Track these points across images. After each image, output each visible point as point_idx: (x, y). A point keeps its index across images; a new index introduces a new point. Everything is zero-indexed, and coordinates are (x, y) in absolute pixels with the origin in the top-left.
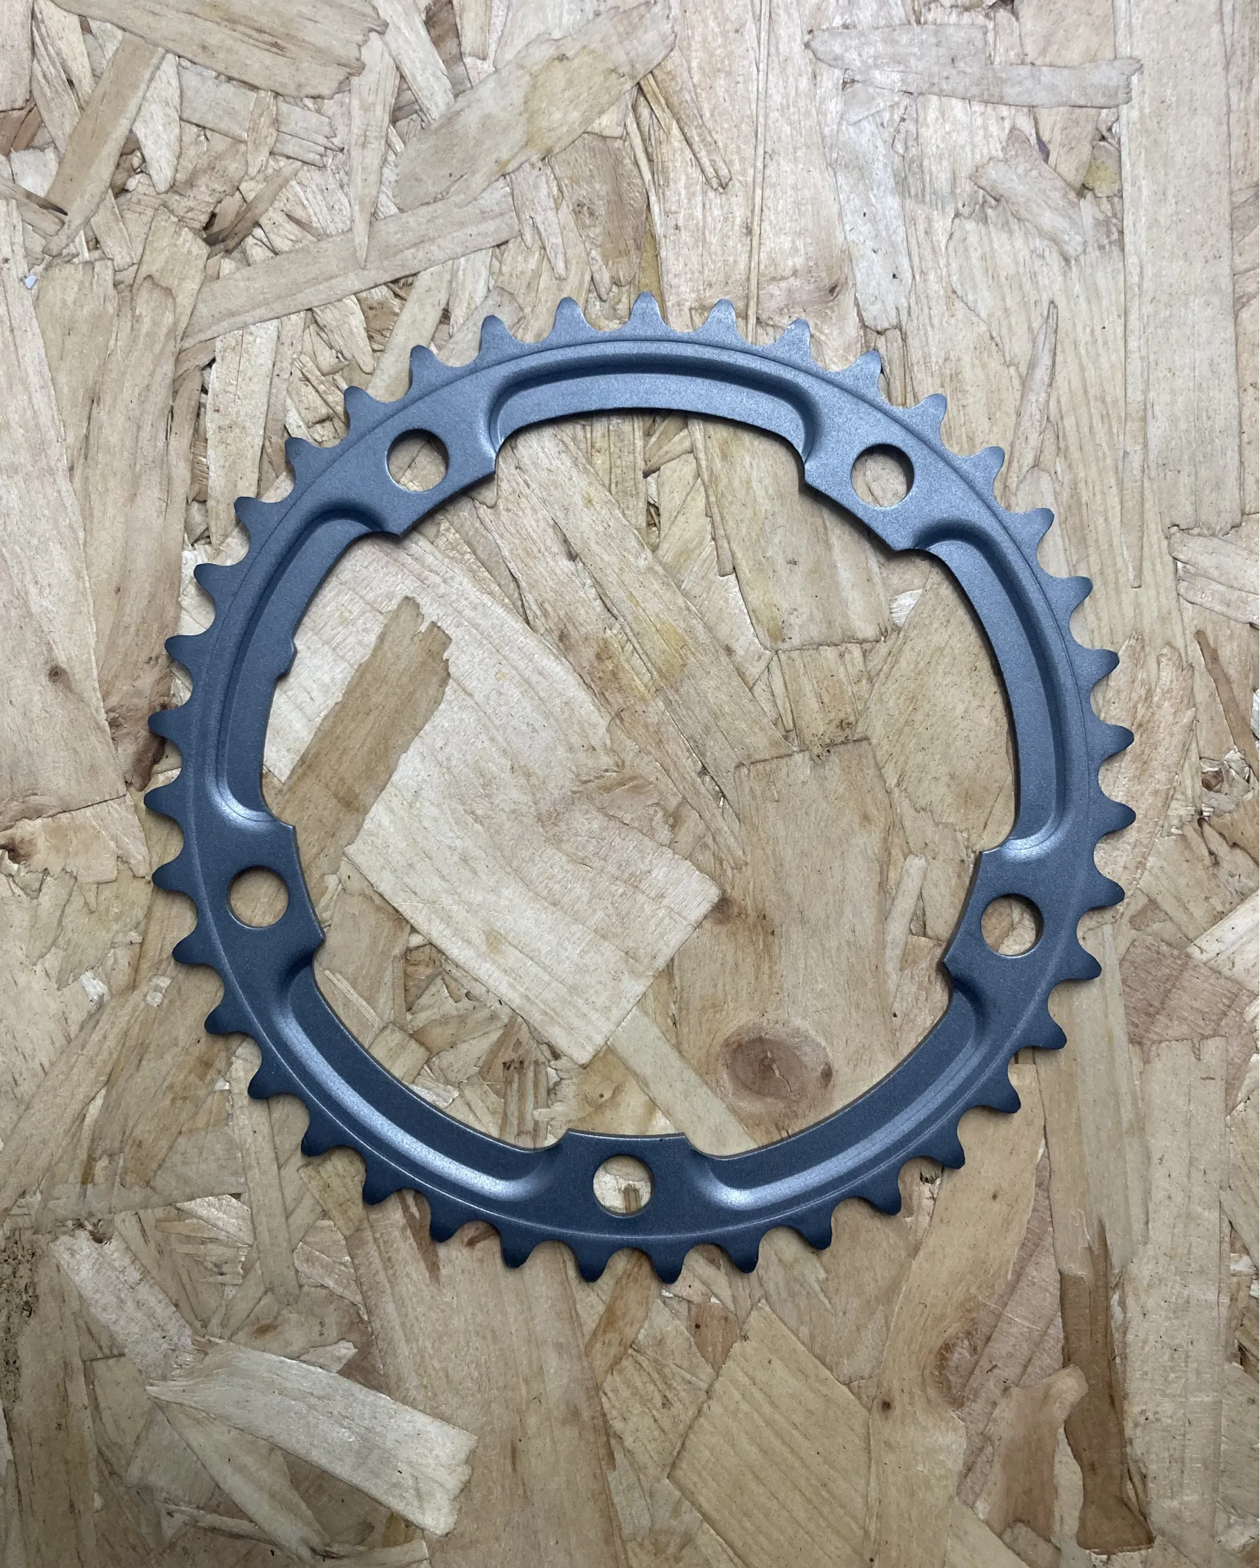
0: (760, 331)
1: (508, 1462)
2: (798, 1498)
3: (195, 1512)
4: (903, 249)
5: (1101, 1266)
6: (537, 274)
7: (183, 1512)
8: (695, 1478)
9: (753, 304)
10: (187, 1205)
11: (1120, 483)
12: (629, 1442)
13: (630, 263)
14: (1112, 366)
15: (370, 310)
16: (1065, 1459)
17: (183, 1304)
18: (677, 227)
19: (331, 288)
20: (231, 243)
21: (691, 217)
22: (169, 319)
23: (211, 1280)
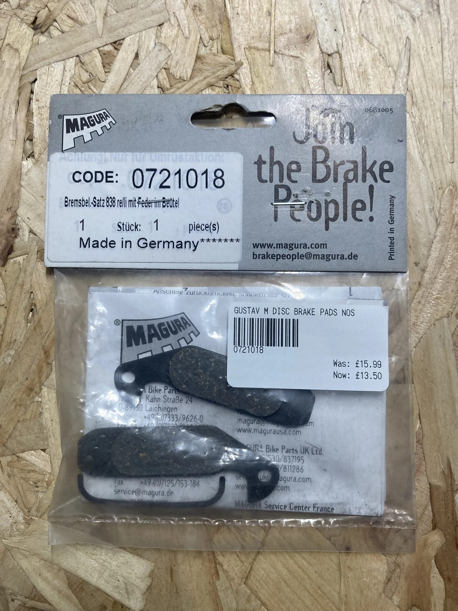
0: (276, 56)
1: (169, 576)
2: (307, 594)
3: (24, 599)
4: (339, 18)
5: (449, 481)
6: (177, 36)
7: (18, 600)
8: (258, 584)
9: (272, 45)
10: (21, 455)
11: (442, 116)
12: (225, 567)
13: (217, 29)
14: (437, 64)
15: (104, 55)
16: (435, 575)
17: (19, 501)
18: (238, 14)
19: (87, 46)
20: (44, 29)
21: (244, 9)
22: (17, 62)
23: (32, 489)
